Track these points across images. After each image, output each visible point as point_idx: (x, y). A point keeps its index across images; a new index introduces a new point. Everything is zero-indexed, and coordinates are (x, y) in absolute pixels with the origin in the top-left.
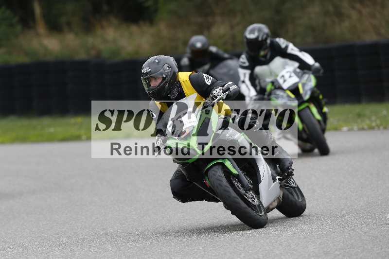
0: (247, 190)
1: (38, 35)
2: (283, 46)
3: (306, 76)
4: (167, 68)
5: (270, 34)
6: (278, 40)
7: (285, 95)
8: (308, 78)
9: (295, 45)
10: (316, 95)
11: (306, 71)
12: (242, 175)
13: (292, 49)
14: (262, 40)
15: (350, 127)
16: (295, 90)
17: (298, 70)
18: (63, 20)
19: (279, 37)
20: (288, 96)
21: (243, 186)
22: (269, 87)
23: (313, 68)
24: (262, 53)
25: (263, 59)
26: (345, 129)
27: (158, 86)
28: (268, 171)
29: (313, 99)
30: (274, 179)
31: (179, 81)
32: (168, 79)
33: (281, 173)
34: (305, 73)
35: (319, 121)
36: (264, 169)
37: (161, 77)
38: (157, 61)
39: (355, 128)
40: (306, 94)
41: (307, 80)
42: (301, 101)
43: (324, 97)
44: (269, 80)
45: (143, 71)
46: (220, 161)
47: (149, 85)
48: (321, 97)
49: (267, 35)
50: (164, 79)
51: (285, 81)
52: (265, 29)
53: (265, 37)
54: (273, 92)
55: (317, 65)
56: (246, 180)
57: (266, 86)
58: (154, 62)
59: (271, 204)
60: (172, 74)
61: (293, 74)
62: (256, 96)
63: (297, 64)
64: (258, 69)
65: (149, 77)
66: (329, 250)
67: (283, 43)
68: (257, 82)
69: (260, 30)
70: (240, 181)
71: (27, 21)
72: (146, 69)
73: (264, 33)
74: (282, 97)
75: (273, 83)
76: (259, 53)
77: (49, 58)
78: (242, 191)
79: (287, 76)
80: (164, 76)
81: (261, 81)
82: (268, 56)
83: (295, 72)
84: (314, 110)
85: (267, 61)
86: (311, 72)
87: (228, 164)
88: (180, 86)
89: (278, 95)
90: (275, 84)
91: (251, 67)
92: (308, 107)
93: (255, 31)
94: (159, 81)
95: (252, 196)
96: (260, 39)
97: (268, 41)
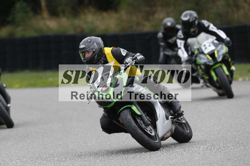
0: (147, 125)
1: (43, 18)
2: (206, 25)
3: (220, 46)
4: (96, 45)
5: (197, 17)
6: (203, 21)
7: (205, 58)
8: (221, 47)
9: (214, 25)
10: (226, 58)
11: (221, 43)
12: (144, 115)
13: (212, 28)
14: (192, 22)
15: (244, 78)
16: (212, 55)
17: (216, 42)
18: (60, 9)
19: (204, 19)
20: (208, 59)
21: (144, 123)
22: (196, 52)
23: (225, 41)
24: (192, 30)
25: (193, 34)
26: (240, 79)
27: (90, 57)
28: (163, 112)
29: (225, 61)
30: (167, 118)
31: (105, 54)
32: (97, 52)
33: (174, 114)
34: (220, 44)
35: (227, 76)
36: (160, 111)
37: (92, 51)
38: (89, 41)
39: (247, 79)
40: (219, 57)
41: (221, 48)
42: (216, 62)
43: (232, 60)
44: (196, 47)
45: (80, 47)
46: (129, 106)
47: (84, 56)
48: (230, 60)
49: (196, 18)
50: (94, 52)
51: (206, 48)
52: (195, 14)
53: (194, 19)
54: (198, 56)
55: (228, 39)
56: (146, 119)
57: (195, 51)
58: (87, 41)
59: (165, 134)
60: (99, 48)
61: (211, 44)
62: (187, 57)
63: (215, 38)
64: (190, 40)
65: (84, 51)
66: (230, 157)
67: (206, 24)
68: (189, 48)
69: (191, 15)
70: (142, 119)
71: (36, 9)
72: (82, 46)
73: (194, 17)
74: (204, 59)
75: (198, 49)
76: (190, 30)
77: (50, 34)
78: (143, 126)
79: (207, 45)
80: (94, 50)
81: (192, 48)
82: (197, 32)
83: (213, 43)
84: (225, 68)
85: (195, 35)
86: (224, 43)
87: (134, 108)
88: (105, 57)
89: (201, 57)
90: (200, 50)
91: (185, 39)
92: (221, 66)
93: (188, 15)
94: (91, 54)
95: (151, 129)
96: (191, 21)
97: (196, 22)
